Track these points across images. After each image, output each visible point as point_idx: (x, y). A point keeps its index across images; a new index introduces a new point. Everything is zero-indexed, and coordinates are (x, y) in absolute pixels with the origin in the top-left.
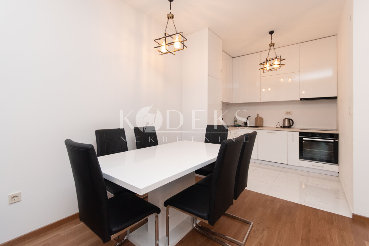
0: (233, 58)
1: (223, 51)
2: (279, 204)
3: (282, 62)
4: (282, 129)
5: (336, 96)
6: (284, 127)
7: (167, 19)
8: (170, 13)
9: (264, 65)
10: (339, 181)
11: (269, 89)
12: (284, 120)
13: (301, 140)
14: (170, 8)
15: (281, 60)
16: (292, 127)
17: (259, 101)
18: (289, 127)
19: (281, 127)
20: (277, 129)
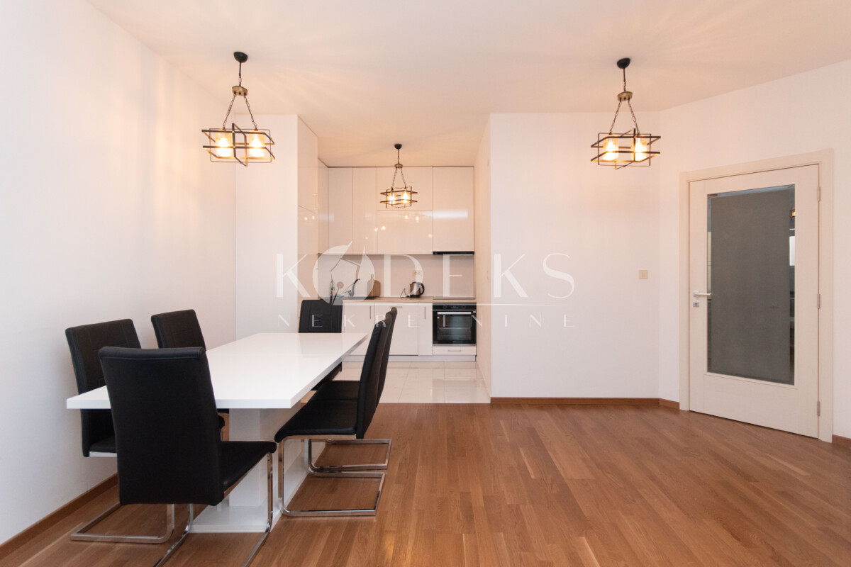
0: (329, 167)
1: (319, 158)
2: (416, 411)
3: (414, 197)
4: (409, 300)
5: (472, 250)
6: (412, 297)
7: (233, 94)
8: (238, 85)
9: (387, 195)
10: (477, 368)
11: (384, 228)
12: (412, 286)
13: (435, 314)
14: (240, 74)
15: (411, 193)
16: (423, 295)
17: (376, 253)
18: (418, 296)
19: (408, 297)
20: (403, 300)
